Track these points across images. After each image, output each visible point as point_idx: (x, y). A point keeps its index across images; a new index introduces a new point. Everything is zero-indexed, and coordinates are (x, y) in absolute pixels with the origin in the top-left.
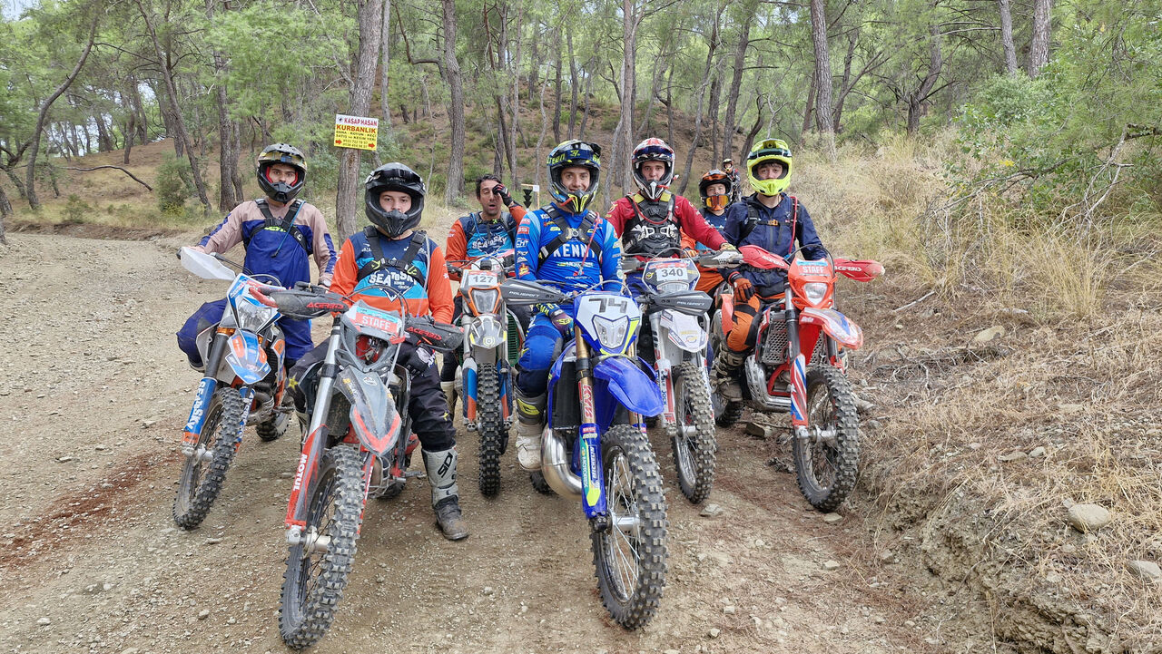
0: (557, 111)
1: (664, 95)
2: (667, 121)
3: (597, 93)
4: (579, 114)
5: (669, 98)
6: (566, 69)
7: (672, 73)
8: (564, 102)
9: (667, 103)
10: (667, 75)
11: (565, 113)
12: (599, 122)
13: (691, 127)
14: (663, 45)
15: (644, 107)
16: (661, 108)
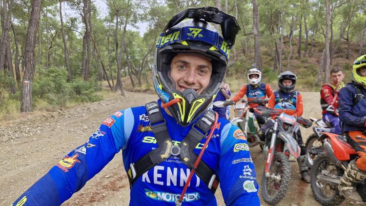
0: (300, 46)
1: (346, 37)
2: (347, 46)
3: (316, 39)
4: (309, 46)
5: (348, 38)
6: (303, 31)
7: (349, 28)
8: (303, 43)
9: (347, 40)
10: (347, 29)
11: (303, 46)
12: (317, 49)
13: (358, 48)
14: (345, 18)
15: (336, 42)
16: (344, 42)
